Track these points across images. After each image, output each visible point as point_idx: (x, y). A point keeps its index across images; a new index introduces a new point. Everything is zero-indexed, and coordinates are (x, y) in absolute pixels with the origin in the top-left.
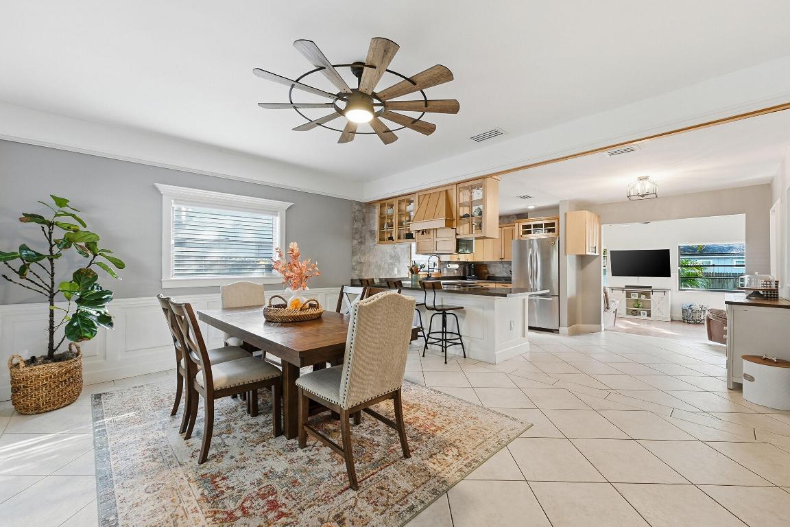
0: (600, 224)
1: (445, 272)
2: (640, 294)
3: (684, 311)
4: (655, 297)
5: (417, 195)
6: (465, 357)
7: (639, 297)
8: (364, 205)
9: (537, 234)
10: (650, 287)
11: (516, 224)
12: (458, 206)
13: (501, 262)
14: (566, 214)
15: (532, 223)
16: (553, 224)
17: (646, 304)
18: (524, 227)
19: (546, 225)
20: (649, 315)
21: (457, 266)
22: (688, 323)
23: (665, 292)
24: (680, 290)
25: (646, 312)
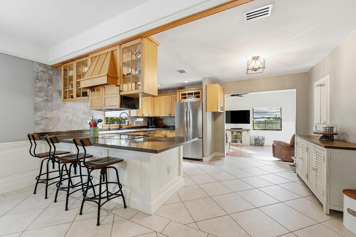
0: (224, 94)
1: (134, 123)
2: (238, 132)
3: (256, 140)
4: (244, 133)
5: (90, 56)
6: (125, 207)
7: (237, 134)
8: (50, 68)
9: (189, 99)
10: (241, 129)
11: (178, 93)
12: (121, 65)
13: (170, 117)
14: (206, 86)
15: (187, 92)
16: (199, 93)
17: (240, 137)
18: (183, 95)
19: (195, 93)
20: (241, 142)
21: (142, 120)
22: (257, 145)
23: (248, 131)
24: (253, 129)
25: (240, 141)
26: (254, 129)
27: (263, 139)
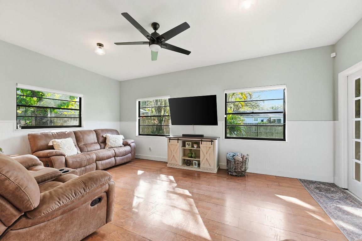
2: (194, 143)
3: (229, 161)
4: (204, 146)
7: (193, 147)
10: (201, 136)
17: (197, 154)
20: (199, 165)
22: (231, 175)
23: (212, 141)
24: (226, 137)
25: (197, 162)
26: (228, 136)
27: (244, 161)
